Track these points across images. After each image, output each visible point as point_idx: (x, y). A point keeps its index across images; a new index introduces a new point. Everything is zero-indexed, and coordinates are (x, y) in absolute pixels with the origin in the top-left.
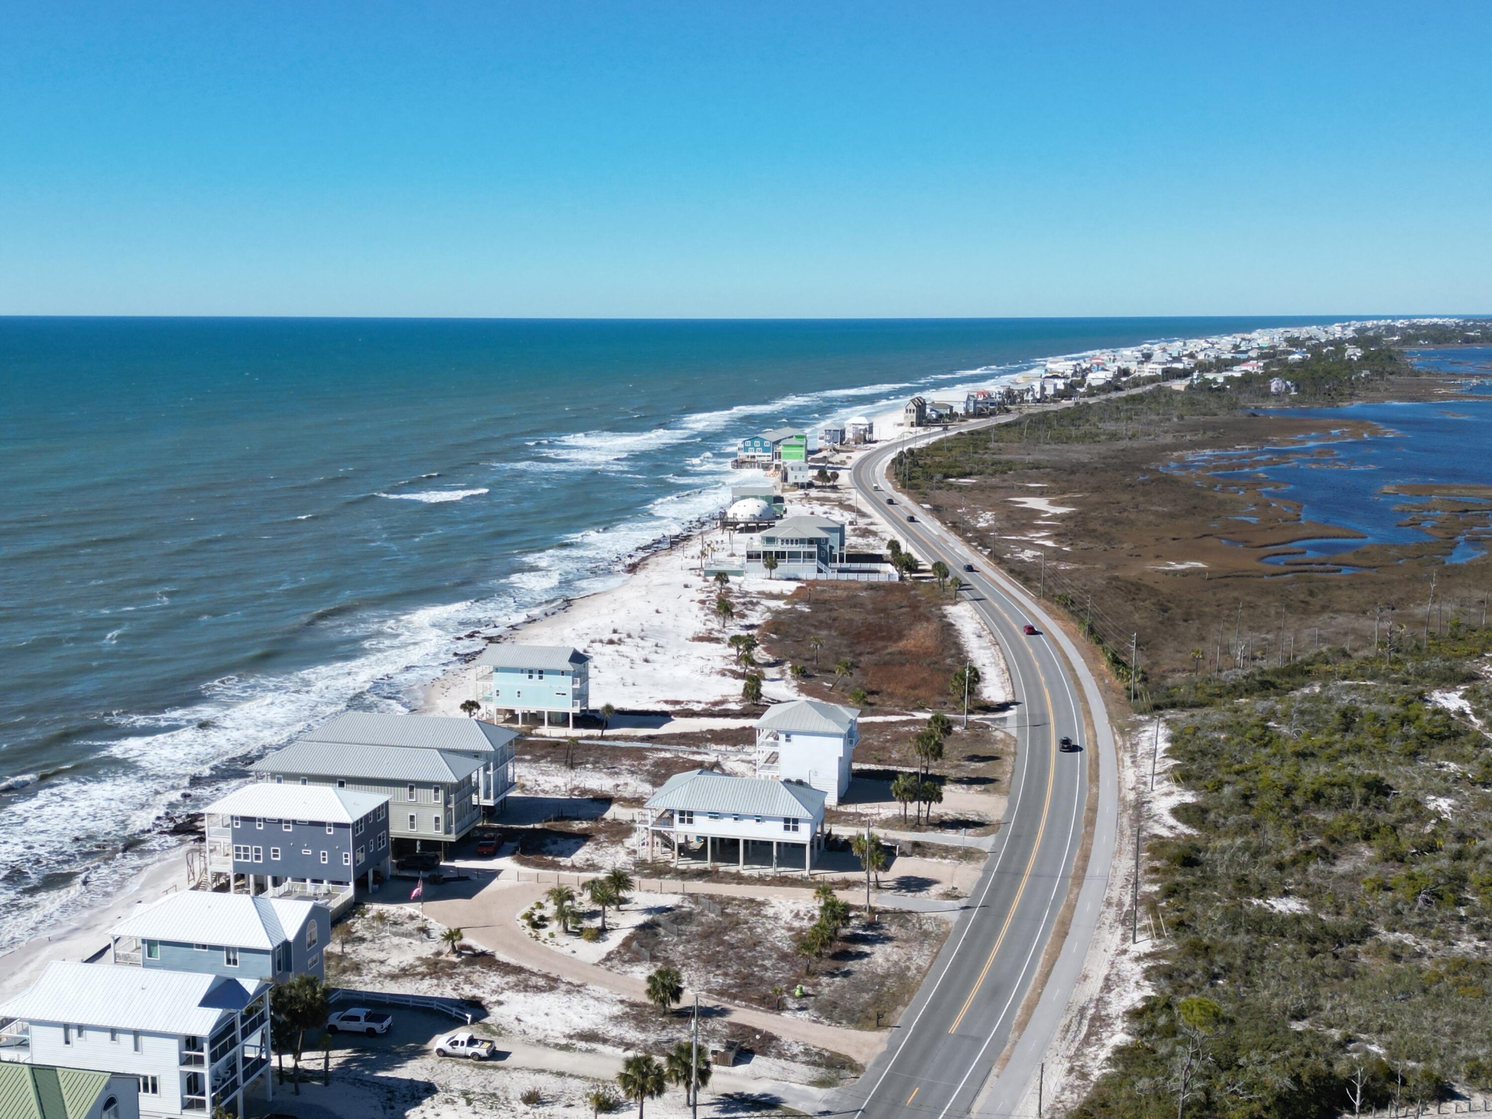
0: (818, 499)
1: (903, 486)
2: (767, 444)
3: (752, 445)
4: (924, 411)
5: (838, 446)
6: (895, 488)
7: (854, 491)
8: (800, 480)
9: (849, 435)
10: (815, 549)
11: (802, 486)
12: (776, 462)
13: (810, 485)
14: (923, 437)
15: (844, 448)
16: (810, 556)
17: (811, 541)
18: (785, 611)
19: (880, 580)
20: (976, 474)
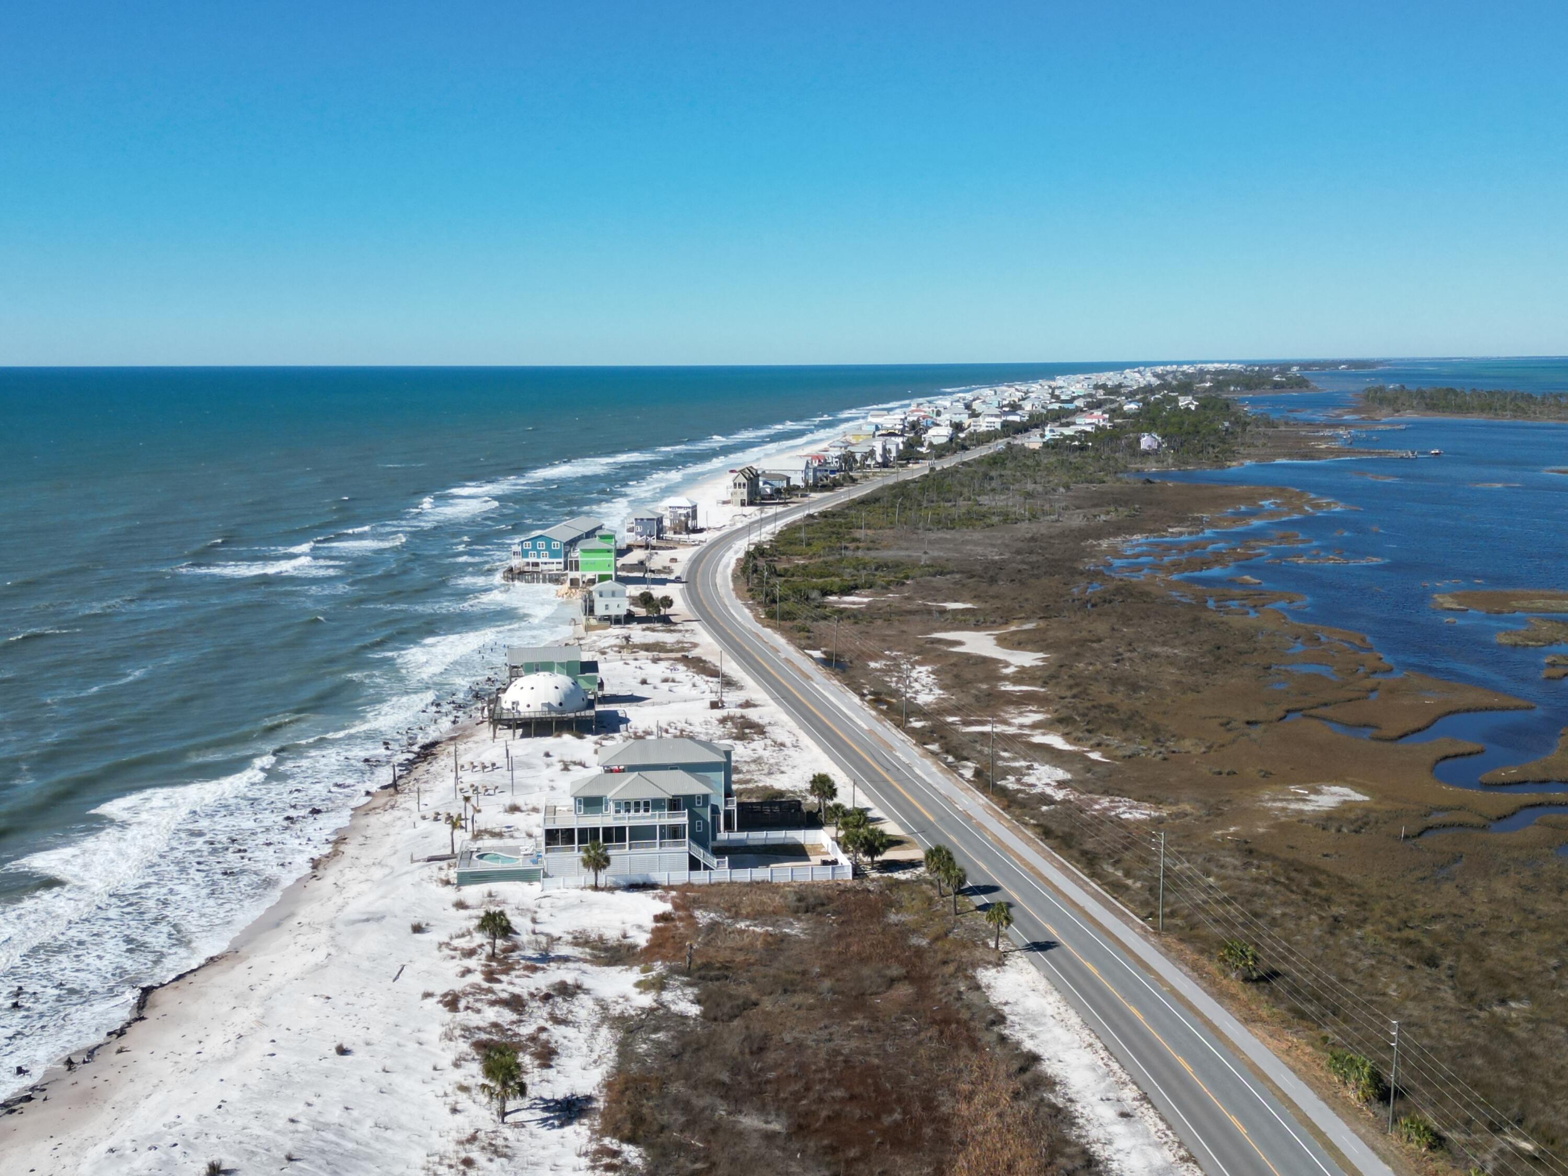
0: (647, 647)
1: (771, 615)
2: (556, 546)
3: (534, 548)
4: (757, 485)
5: (654, 542)
6: (757, 618)
7: (695, 626)
8: (614, 612)
9: (667, 523)
10: (682, 819)
11: (617, 621)
12: (572, 574)
13: (630, 618)
14: (762, 522)
15: (663, 544)
16: (674, 833)
17: (675, 804)
18: (643, 1016)
19: (816, 879)
20: (863, 588)
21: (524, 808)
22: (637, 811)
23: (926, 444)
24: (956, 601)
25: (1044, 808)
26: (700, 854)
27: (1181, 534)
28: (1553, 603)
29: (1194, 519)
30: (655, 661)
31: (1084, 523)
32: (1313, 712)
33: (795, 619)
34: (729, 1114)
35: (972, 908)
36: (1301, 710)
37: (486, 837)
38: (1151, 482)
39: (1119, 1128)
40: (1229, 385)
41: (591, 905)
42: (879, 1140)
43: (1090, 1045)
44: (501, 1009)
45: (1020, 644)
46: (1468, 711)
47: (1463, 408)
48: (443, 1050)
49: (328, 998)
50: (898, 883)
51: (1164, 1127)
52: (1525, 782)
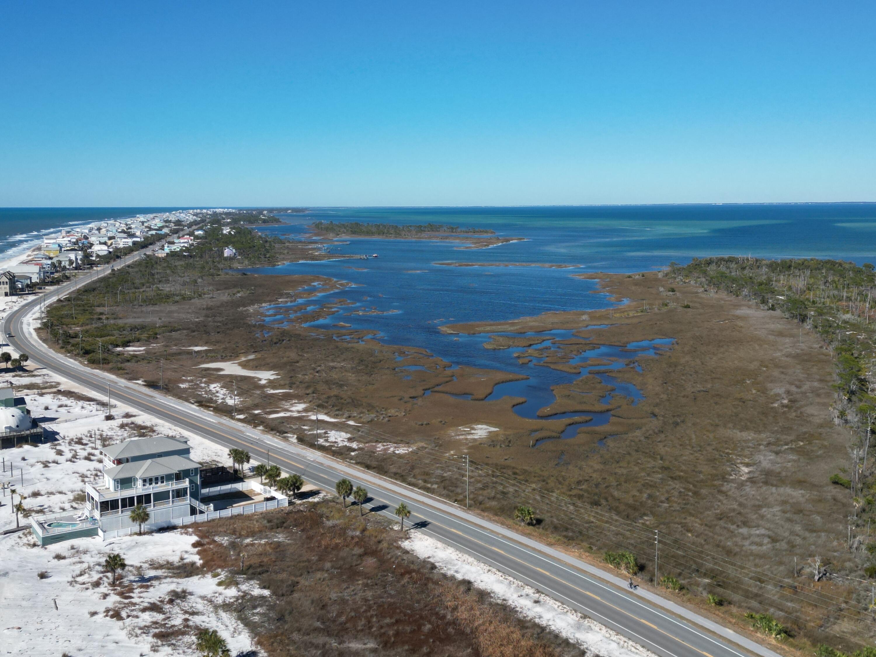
4: (14, 282)
7: (46, 371)
10: (186, 483)
16: (179, 494)
17: (179, 476)
18: (240, 601)
19: (268, 508)
20: (133, 342)
21: (42, 493)
22: (157, 483)
23: (94, 255)
24: (196, 346)
25: (353, 454)
26: (197, 504)
27: (287, 302)
28: (494, 327)
29: (286, 294)
30: (42, 395)
31: (229, 298)
32: (436, 389)
33: (108, 363)
34: (340, 644)
35: (368, 511)
36: (429, 389)
37: (33, 514)
38: (245, 275)
39: (538, 609)
40: (240, 221)
41: (144, 544)
42: (431, 640)
43: (489, 571)
44: (151, 613)
45: (257, 367)
46: (503, 382)
47: (369, 233)
48: (136, 643)
49: (20, 628)
50: (315, 505)
51: (560, 604)
52: (556, 414)
